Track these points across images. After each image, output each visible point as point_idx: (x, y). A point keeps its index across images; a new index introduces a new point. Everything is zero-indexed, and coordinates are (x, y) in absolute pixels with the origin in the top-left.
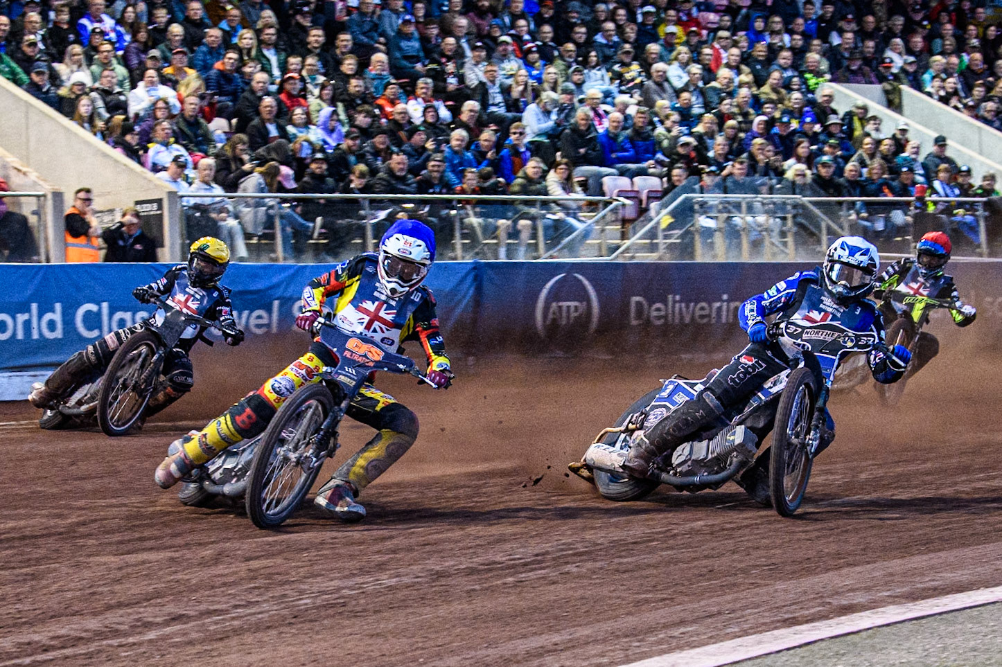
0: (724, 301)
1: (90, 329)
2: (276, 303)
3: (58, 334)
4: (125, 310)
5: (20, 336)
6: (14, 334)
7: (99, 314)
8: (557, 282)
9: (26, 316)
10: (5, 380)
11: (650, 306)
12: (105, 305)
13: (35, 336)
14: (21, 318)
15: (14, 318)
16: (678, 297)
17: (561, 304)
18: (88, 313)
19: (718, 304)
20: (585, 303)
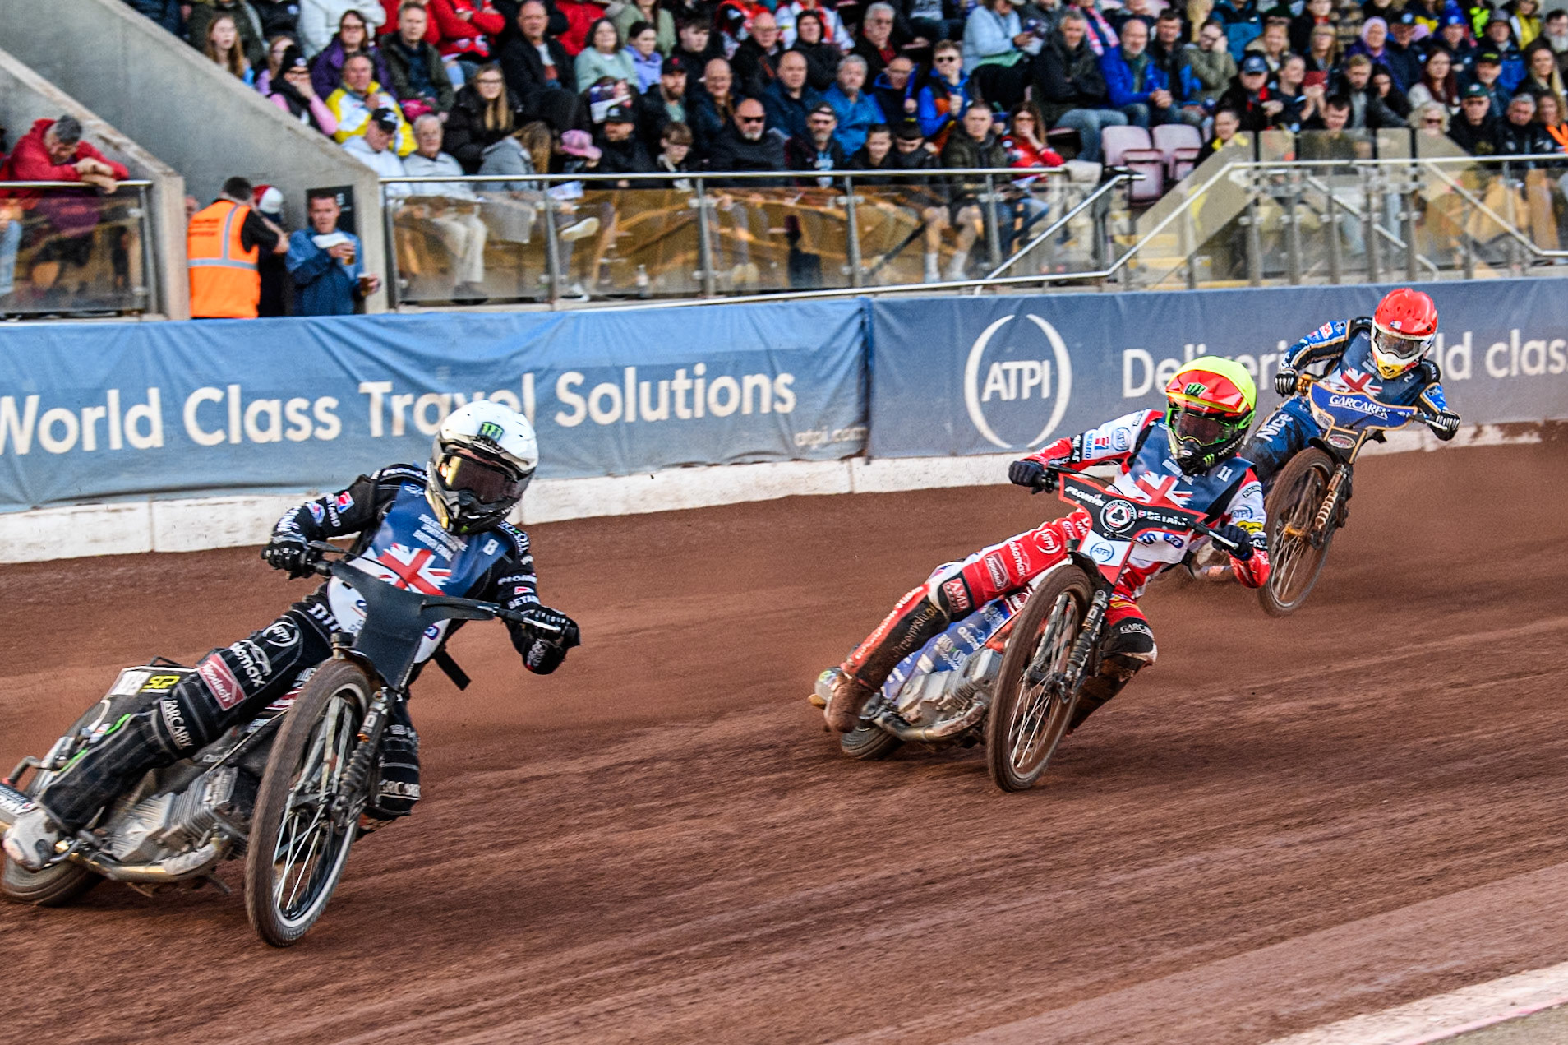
0: (1279, 352)
1: (208, 430)
2: (528, 379)
3: (156, 439)
4: (269, 396)
5: (90, 444)
6: (79, 442)
7: (224, 404)
8: (999, 329)
9: (99, 412)
10: (66, 519)
11: (1156, 364)
12: (234, 391)
13: (116, 444)
14: (91, 415)
15: (79, 417)
16: (1202, 349)
17: (1006, 365)
18: (206, 403)
19: (1272, 358)
20: (1047, 363)
